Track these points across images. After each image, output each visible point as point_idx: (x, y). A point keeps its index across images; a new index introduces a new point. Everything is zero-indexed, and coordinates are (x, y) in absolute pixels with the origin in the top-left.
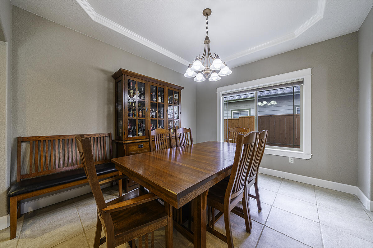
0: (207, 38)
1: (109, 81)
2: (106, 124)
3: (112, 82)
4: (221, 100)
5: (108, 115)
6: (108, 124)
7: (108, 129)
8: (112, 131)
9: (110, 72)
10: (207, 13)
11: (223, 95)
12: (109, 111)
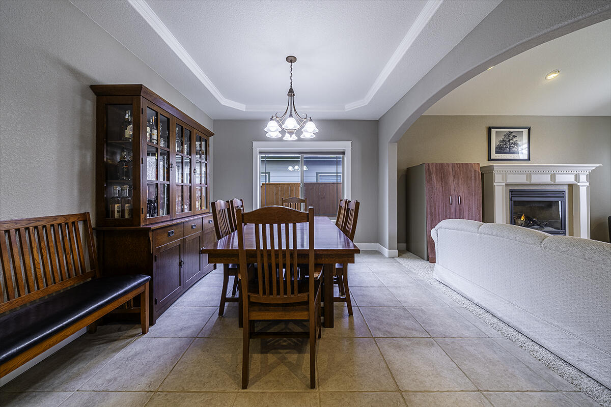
0: (291, 91)
1: (84, 96)
2: (76, 193)
3: (89, 100)
4: (258, 158)
5: (82, 173)
6: (81, 192)
7: (81, 204)
8: (89, 208)
9: (87, 78)
10: (291, 60)
11: (261, 153)
12: (83, 163)
